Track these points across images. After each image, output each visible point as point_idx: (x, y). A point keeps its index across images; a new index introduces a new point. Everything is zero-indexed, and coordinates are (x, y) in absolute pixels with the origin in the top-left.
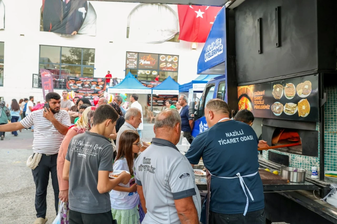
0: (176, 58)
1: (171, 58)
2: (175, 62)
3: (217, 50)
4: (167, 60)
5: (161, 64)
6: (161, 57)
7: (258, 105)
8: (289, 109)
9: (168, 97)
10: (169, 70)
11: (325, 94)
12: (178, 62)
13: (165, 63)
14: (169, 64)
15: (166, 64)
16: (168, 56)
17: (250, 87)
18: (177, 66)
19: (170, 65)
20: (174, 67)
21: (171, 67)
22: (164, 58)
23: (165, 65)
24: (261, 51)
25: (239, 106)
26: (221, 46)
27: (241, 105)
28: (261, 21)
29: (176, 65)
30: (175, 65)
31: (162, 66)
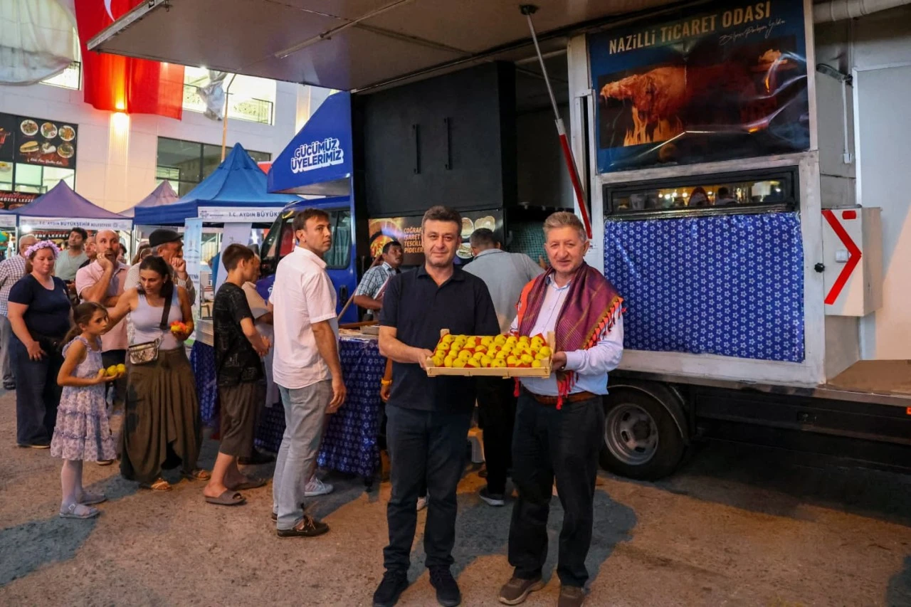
0: (68, 130)
1: (53, 129)
2: (67, 142)
3: (328, 156)
4: (41, 134)
5: (23, 144)
6: (25, 126)
7: (412, 247)
8: (465, 251)
9: (53, 236)
10: (47, 162)
11: (511, 233)
12: (74, 143)
13: (35, 143)
14: (48, 148)
15: (40, 146)
16: (48, 124)
17: (396, 221)
18: (73, 152)
19: (53, 149)
20: (64, 154)
21: (56, 153)
22: (35, 129)
23: (35, 146)
24: (419, 170)
25: (373, 250)
26: (339, 152)
27: (376, 248)
28: (417, 128)
29: (68, 150)
30: (66, 150)
31: (25, 149)
